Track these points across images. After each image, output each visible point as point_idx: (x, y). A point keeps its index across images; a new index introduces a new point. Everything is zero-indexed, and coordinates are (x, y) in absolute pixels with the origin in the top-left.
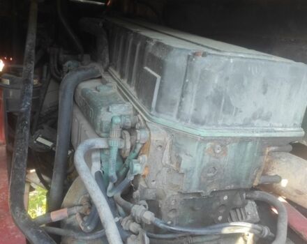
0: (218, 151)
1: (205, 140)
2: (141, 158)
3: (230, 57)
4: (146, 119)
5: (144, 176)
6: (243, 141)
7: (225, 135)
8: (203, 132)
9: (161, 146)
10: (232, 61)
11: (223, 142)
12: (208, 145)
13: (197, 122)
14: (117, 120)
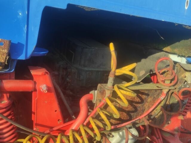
0: (91, 74)
1: (87, 71)
2: (69, 77)
3: (93, 49)
4: (70, 65)
5: (70, 82)
6: (98, 72)
7: (92, 70)
8: (86, 69)
9: (74, 73)
10: (93, 50)
11: (92, 71)
12: (88, 72)
13: (85, 66)
14: (62, 66)
